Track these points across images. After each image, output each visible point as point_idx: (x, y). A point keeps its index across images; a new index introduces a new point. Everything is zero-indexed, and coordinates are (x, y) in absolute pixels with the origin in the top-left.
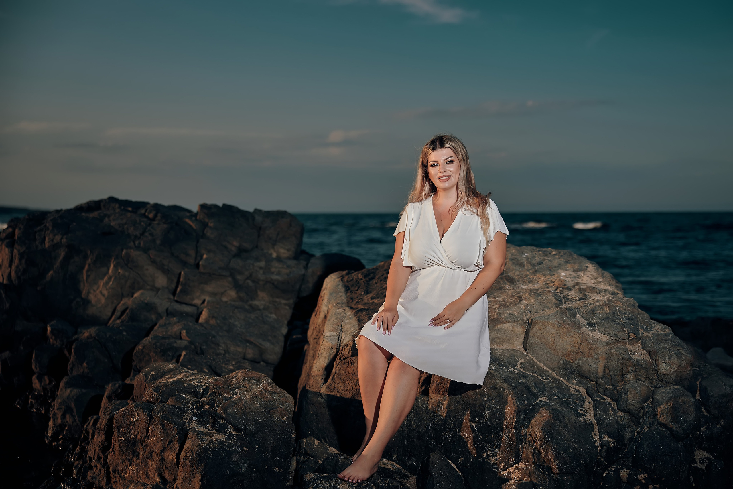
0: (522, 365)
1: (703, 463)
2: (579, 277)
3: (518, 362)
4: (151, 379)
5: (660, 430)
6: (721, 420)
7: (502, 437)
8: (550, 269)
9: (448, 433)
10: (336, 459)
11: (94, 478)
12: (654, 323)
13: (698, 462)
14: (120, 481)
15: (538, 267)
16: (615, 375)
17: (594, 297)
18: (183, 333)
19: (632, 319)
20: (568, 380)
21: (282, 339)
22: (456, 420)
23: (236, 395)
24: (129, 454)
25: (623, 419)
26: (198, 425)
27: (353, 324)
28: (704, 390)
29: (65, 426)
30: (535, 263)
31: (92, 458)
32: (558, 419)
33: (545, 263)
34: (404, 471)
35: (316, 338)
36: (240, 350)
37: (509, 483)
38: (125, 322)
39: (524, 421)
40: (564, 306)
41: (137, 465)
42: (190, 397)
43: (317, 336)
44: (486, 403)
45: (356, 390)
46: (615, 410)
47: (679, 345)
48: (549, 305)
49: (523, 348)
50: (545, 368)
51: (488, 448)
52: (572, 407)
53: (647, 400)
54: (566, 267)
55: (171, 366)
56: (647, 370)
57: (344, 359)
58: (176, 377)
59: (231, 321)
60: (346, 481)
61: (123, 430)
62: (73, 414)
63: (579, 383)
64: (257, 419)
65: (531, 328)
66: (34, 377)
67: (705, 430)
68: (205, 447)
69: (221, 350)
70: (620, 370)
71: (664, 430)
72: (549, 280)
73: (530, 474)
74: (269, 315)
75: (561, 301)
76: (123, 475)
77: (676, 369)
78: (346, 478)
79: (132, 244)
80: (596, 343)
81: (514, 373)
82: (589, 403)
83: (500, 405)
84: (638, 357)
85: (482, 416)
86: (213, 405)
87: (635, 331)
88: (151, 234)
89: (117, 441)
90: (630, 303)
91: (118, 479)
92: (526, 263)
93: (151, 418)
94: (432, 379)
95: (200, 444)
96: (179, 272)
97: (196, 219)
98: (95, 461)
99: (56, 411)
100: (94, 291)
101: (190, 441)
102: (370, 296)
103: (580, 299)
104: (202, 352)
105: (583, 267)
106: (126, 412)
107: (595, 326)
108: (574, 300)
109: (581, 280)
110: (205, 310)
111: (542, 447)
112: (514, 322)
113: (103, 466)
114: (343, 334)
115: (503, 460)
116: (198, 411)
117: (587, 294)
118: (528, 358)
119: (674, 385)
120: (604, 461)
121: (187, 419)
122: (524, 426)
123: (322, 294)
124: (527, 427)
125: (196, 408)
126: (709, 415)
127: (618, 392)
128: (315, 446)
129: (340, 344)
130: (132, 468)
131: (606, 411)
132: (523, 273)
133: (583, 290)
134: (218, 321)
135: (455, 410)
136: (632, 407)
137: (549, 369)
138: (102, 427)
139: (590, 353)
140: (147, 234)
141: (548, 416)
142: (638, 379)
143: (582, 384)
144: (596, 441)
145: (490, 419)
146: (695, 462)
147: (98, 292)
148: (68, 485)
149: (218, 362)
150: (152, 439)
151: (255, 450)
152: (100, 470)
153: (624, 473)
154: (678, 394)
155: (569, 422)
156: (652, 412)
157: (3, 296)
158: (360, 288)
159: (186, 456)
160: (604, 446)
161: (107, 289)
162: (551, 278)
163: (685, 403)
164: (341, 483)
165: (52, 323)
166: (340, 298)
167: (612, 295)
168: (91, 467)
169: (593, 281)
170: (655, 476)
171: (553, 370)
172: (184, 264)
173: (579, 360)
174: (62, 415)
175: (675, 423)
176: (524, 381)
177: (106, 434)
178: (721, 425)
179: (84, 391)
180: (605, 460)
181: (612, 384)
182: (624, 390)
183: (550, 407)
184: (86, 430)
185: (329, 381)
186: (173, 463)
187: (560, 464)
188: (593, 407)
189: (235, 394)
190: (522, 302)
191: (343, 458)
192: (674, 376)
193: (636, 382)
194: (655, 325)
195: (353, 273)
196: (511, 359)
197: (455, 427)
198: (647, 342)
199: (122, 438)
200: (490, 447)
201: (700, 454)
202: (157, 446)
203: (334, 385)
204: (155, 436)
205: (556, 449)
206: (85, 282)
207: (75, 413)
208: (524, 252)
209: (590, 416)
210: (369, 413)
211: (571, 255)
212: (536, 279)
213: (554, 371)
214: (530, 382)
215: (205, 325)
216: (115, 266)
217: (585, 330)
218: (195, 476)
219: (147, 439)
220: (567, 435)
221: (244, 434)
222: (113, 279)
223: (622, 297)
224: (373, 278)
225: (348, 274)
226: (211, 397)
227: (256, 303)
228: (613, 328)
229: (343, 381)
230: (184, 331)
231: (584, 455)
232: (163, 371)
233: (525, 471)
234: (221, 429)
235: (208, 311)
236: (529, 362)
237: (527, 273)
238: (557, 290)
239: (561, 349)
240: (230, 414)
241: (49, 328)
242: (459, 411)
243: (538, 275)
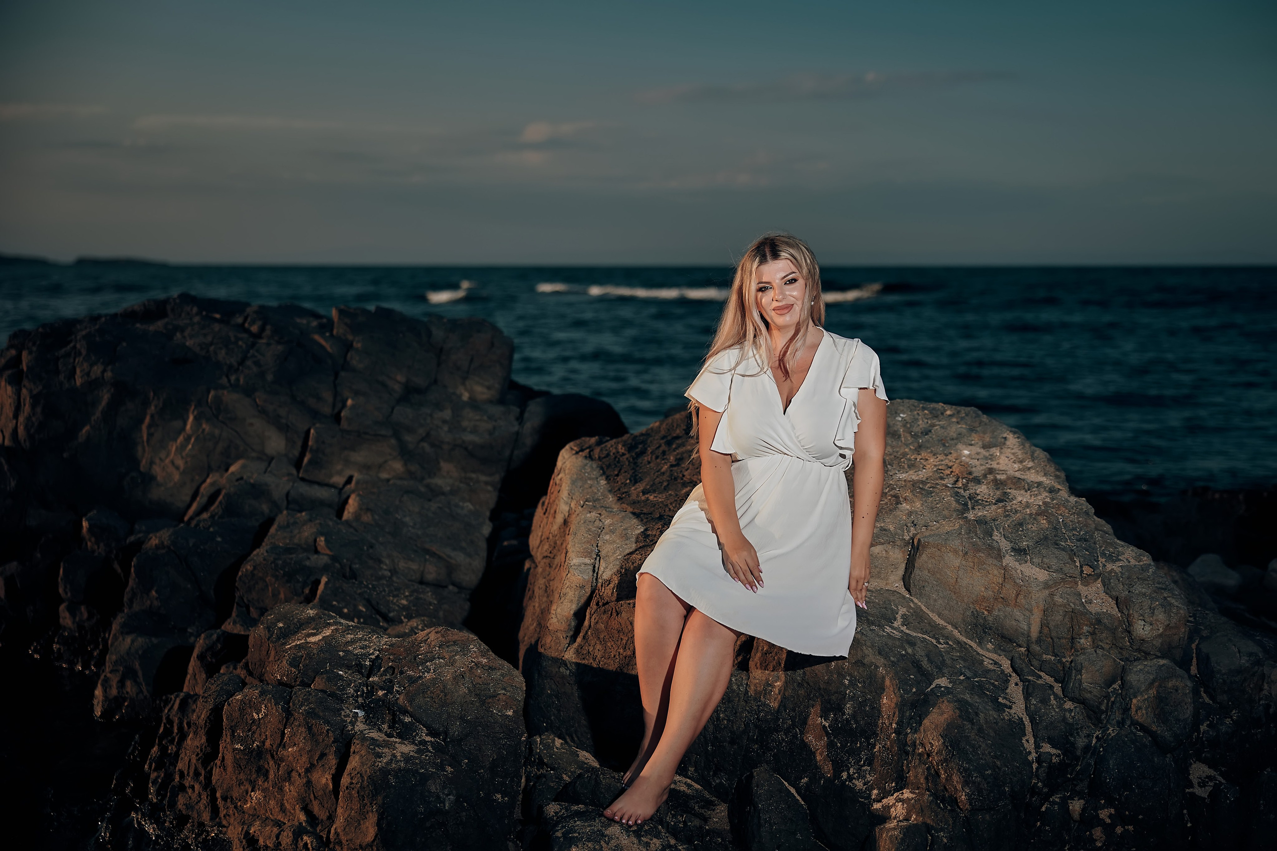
0: (904, 619)
1: (1204, 786)
2: (992, 457)
3: (897, 614)
4: (278, 636)
5: (1135, 734)
6: (1232, 711)
7: (874, 746)
8: (943, 442)
9: (781, 736)
10: (596, 778)
11: (189, 807)
12: (1122, 546)
13: (1196, 786)
14: (234, 815)
15: (924, 439)
16: (1059, 639)
17: (1020, 497)
18: (321, 541)
19: (1086, 540)
20: (980, 644)
21: (483, 545)
22: (796, 714)
23: (428, 672)
24: (251, 772)
25: (1073, 714)
26: (367, 727)
27: (618, 544)
28: (1204, 661)
29: (125, 700)
30: (918, 432)
31: (186, 773)
32: (969, 718)
33: (935, 431)
34: (707, 795)
35: (550, 557)
36: (414, 566)
37: (887, 826)
38: (216, 518)
39: (910, 719)
40: (971, 515)
41: (264, 790)
42: (350, 675)
43: (551, 553)
44: (847, 687)
45: (625, 657)
46: (1060, 699)
47: (1166, 589)
48: (946, 512)
49: (903, 587)
50: (942, 622)
51: (850, 763)
52: (988, 693)
53: (1114, 682)
54: (969, 438)
55: (311, 612)
56: (1113, 631)
57: (604, 605)
58: (320, 633)
59: (397, 516)
60: (618, 822)
61: (240, 732)
62: (138, 680)
63: (998, 649)
64: (465, 715)
65: (918, 554)
66: (62, 607)
67: (1207, 729)
68: (383, 767)
69: (386, 570)
70: (1069, 631)
71: (1142, 734)
72: (943, 463)
73: (922, 811)
74: (461, 504)
75: (966, 504)
76: (240, 806)
77: (1161, 630)
78: (617, 818)
79: (224, 380)
80: (1029, 584)
81: (895, 638)
82: (1016, 684)
83: (871, 692)
84: (1098, 609)
85: (840, 709)
86: (390, 690)
87: (1092, 562)
88: (257, 363)
89: (230, 750)
90: (1082, 509)
91: (231, 812)
92: (903, 431)
93: (288, 714)
94: (755, 645)
95: (375, 762)
96: (306, 428)
97: (332, 335)
98: (190, 779)
99: (109, 675)
100: (161, 459)
101: (357, 757)
102: (641, 486)
103: (997, 501)
104: (354, 576)
105: (1000, 440)
106: (245, 704)
107: (1026, 554)
108: (988, 504)
109: (996, 462)
110: (353, 496)
111: (942, 765)
112: (889, 543)
113: (205, 788)
114: (601, 561)
115: (876, 785)
116: (365, 701)
117: (1009, 490)
118: (912, 606)
119: (1158, 657)
120: (1042, 788)
121: (348, 716)
122: (911, 729)
123: (556, 478)
124: (915, 731)
125: (362, 696)
126: (1213, 703)
127: (1064, 668)
128: (555, 750)
129: (596, 579)
130: (256, 795)
131: (1045, 701)
132: (898, 449)
133: (1002, 483)
134: (377, 517)
135: (794, 697)
136: (1089, 695)
137: (947, 625)
138: (201, 722)
139: (1018, 601)
140: (249, 363)
141: (951, 713)
142: (1098, 647)
143: (1004, 650)
144: (1030, 753)
145: (854, 716)
146: (1191, 785)
147: (167, 461)
148: (143, 815)
149: (381, 592)
150: (290, 750)
151: (462, 766)
152: (200, 795)
153: (1076, 806)
154: (1166, 675)
155: (986, 722)
156: (1122, 703)
157: (6, 467)
158: (623, 471)
159: (352, 783)
160: (1044, 762)
161: (182, 458)
162: (946, 459)
163: (1177, 690)
164: (609, 826)
165: (91, 514)
166: (590, 490)
167: (1050, 493)
168: (182, 788)
169: (1016, 466)
170: (1127, 813)
171: (954, 625)
172: (315, 415)
173: (999, 610)
174: (118, 682)
175: (1160, 723)
176: (910, 651)
177: (208, 734)
178: (1232, 720)
179: (155, 641)
180: (1044, 785)
181: (1053, 652)
182: (1075, 664)
183: (954, 697)
184: (168, 718)
185: (579, 640)
186: (328, 791)
187: (972, 794)
188: (1023, 691)
189: (426, 671)
190: (900, 506)
191: (607, 778)
192: (1158, 643)
193: (1096, 652)
194: (1125, 550)
195: (607, 441)
196: (886, 608)
197: (794, 725)
198: (1112, 581)
199: (238, 746)
200: (854, 763)
201: (1199, 770)
202: (300, 761)
203: (587, 648)
204: (295, 744)
205: (966, 770)
206: (145, 444)
207: (141, 678)
208: (899, 412)
209: (1018, 709)
210: (650, 703)
211: (978, 416)
212: (921, 461)
213: (956, 628)
214: (920, 653)
215: (354, 524)
216: (195, 418)
217: (1009, 560)
218: (367, 816)
219: (283, 748)
220: (983, 746)
221: (444, 740)
222: (193, 440)
223: (1066, 496)
224: (643, 452)
225: (599, 443)
226: (386, 675)
227: (438, 481)
228: (1056, 557)
229: (603, 642)
230: (323, 539)
231: (1011, 779)
232: (298, 621)
233: (914, 806)
234: (406, 734)
235: (358, 498)
236: (915, 612)
237: (906, 450)
238: (957, 483)
239: (969, 592)
240: (420, 708)
241: (85, 524)
242: (801, 699)
243: (924, 454)
